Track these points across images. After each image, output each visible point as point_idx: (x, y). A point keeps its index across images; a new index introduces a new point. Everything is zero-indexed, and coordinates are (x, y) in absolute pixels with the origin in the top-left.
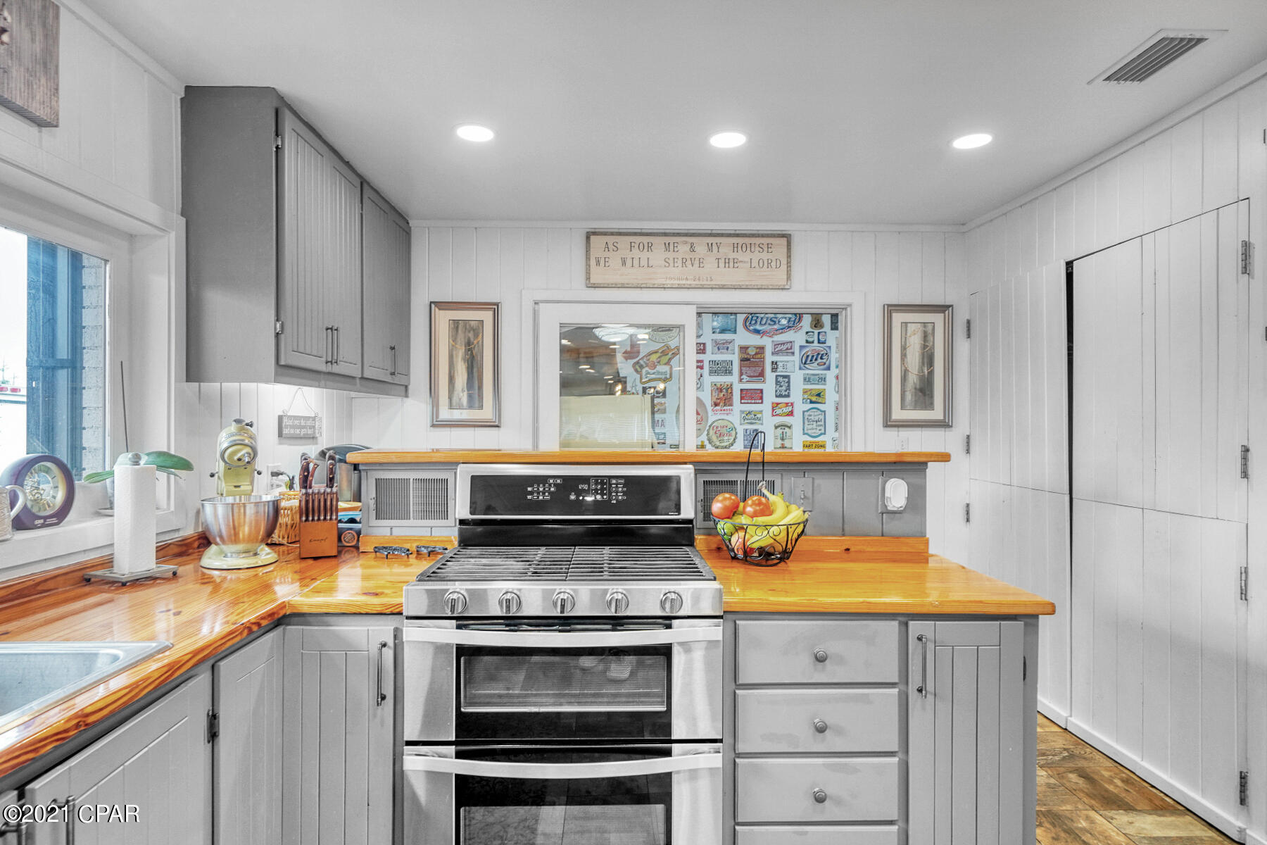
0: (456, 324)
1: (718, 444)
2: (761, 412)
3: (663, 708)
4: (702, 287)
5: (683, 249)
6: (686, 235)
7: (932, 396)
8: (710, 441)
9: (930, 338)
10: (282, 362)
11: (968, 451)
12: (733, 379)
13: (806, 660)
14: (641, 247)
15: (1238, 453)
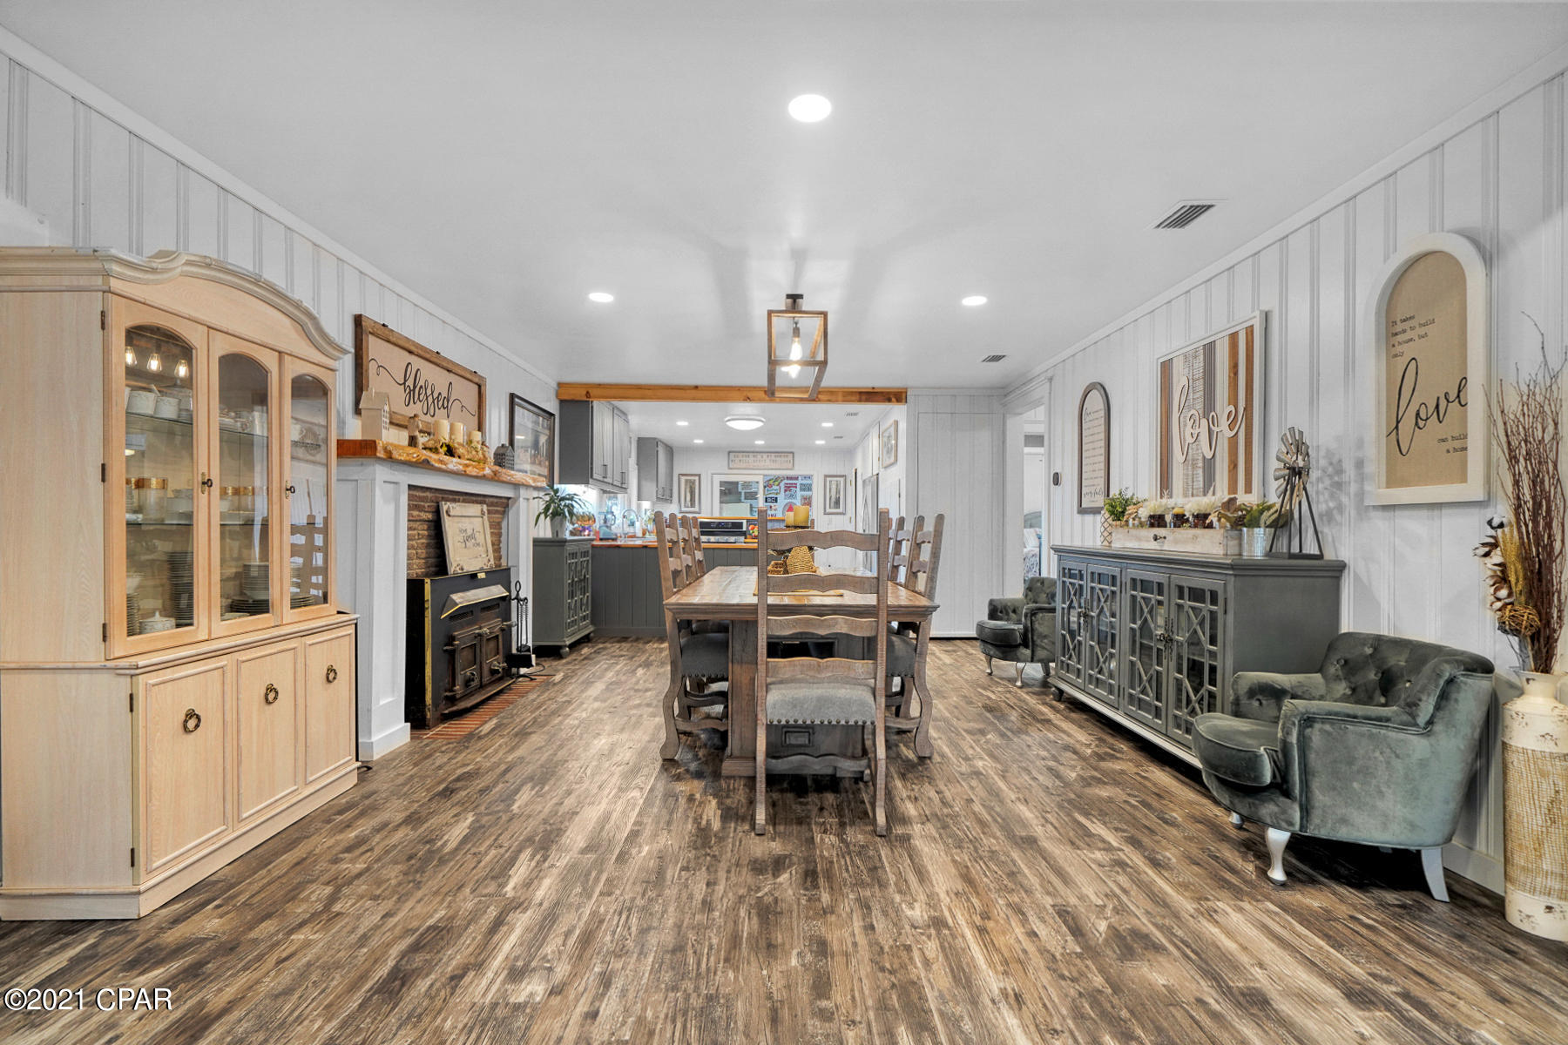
0: (687, 481)
5: (760, 458)
6: (760, 452)
7: (839, 505)
9: (839, 486)
10: (656, 495)
14: (745, 456)
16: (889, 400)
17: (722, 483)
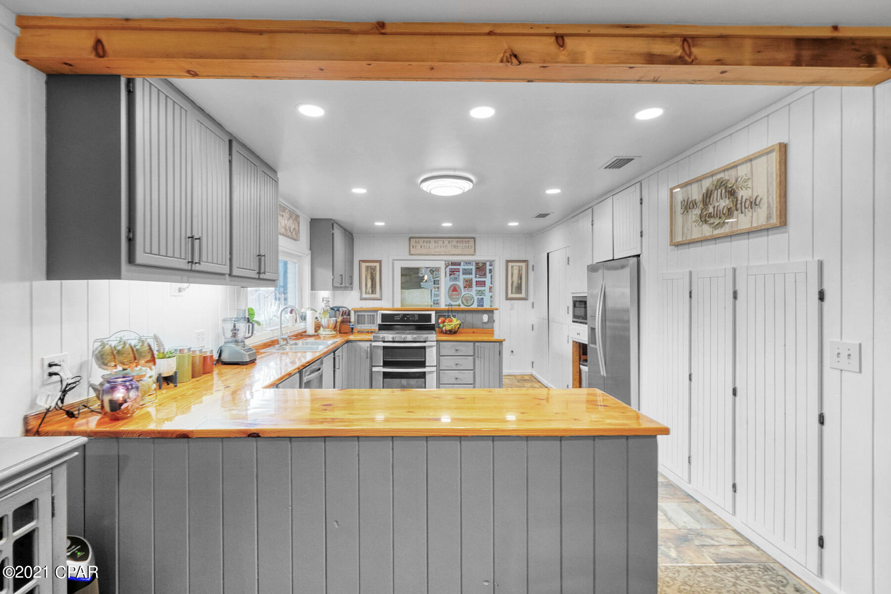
0: (367, 267)
1: (466, 304)
2: (485, 290)
3: (424, 360)
4: (447, 255)
5: (440, 242)
6: (441, 238)
7: (521, 290)
8: (462, 303)
9: (521, 271)
10: (334, 286)
11: (533, 307)
12: (473, 276)
13: (454, 351)
14: (427, 242)
15: (567, 308)
16: (870, 61)
17: (403, 269)
